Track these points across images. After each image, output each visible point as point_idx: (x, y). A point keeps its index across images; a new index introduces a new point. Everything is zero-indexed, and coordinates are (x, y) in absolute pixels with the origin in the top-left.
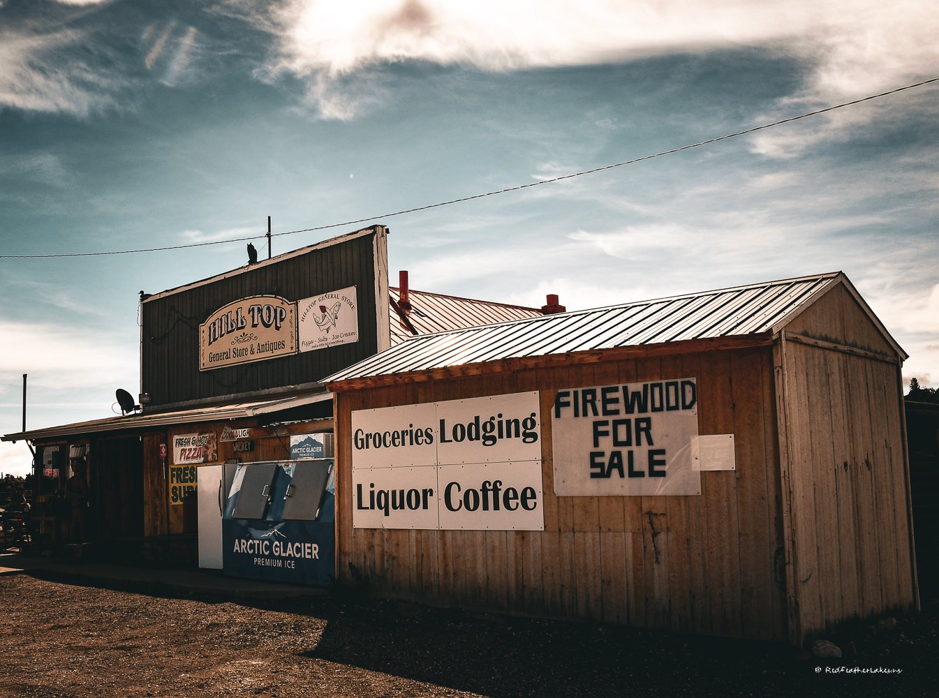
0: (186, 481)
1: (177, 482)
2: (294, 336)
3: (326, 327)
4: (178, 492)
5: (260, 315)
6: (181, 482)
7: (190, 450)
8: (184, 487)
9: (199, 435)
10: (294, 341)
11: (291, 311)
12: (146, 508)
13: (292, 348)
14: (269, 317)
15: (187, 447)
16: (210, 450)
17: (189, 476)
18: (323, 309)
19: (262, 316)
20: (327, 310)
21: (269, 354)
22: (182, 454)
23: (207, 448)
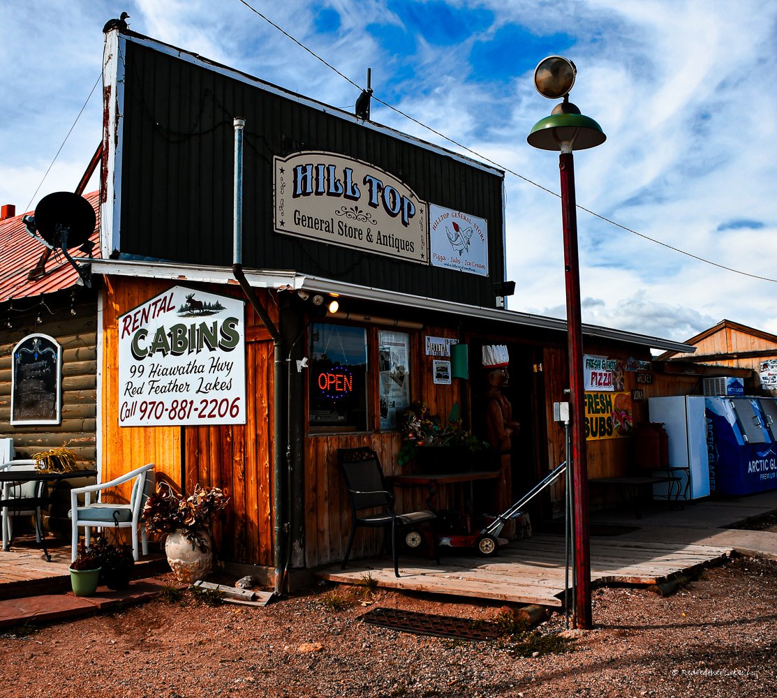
0: (597, 411)
1: (589, 413)
2: (425, 241)
3: (459, 248)
4: (589, 425)
5: (380, 194)
6: (593, 413)
7: (601, 374)
8: (596, 418)
9: (608, 359)
10: (425, 248)
11: (422, 211)
12: (550, 447)
13: (423, 256)
14: (394, 203)
15: (598, 371)
16: (618, 378)
17: (600, 405)
18: (456, 227)
19: (383, 197)
20: (460, 230)
21: (393, 251)
22: (593, 379)
23: (615, 374)
